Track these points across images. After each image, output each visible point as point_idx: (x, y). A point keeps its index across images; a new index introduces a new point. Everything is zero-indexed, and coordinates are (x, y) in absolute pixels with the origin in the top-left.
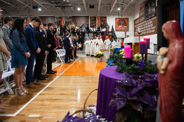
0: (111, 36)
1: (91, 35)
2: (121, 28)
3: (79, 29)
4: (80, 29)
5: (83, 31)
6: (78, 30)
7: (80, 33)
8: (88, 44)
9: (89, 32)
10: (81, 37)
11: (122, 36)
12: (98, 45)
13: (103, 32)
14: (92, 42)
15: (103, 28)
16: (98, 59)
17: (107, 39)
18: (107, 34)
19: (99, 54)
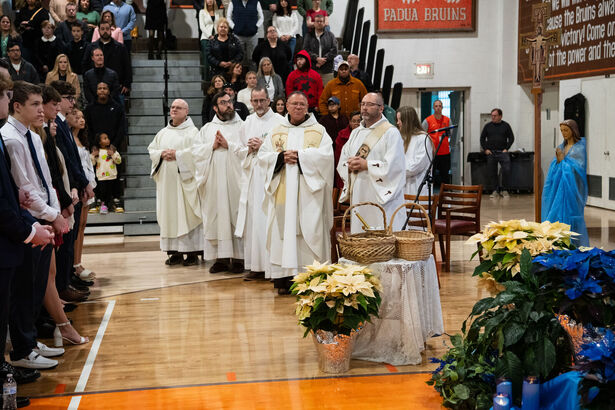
0: (353, 79)
1: (185, 68)
2: (421, 14)
3: (80, 17)
4: (91, 16)
5: (117, 33)
6: (71, 22)
7: (98, 55)
8: (172, 157)
9: (165, 40)
10: (102, 89)
11: (423, 70)
12: (291, 170)
13: (280, 41)
14: (220, 144)
15: (280, 12)
16: (332, 342)
17: (373, 119)
18: (321, 59)
19: (339, 298)
